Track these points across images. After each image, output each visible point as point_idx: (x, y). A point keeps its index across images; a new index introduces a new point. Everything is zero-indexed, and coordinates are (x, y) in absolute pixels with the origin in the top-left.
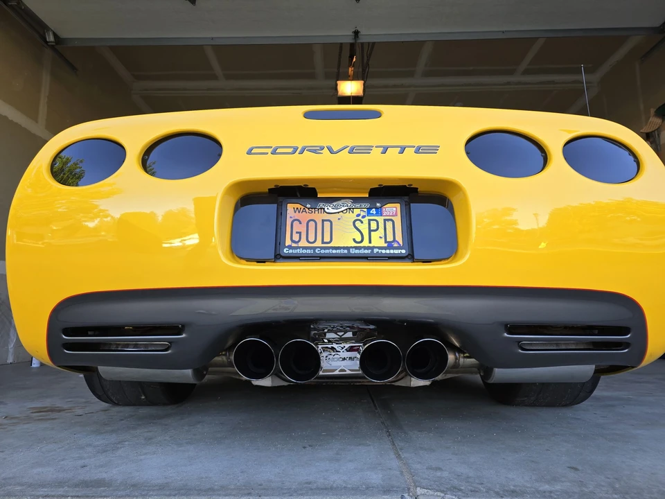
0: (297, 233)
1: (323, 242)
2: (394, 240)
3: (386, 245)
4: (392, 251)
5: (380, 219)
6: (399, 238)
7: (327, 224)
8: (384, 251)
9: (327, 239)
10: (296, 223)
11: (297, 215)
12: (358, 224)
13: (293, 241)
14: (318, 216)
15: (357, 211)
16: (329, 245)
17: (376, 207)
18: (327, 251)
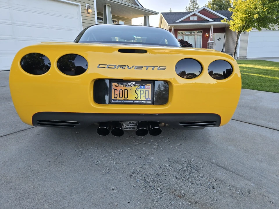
0: (116, 94)
1: (125, 98)
2: (148, 98)
3: (145, 100)
4: (147, 102)
5: (144, 90)
6: (150, 97)
7: (126, 91)
8: (145, 102)
10: (116, 90)
11: (116, 88)
12: (137, 91)
13: (115, 97)
14: (123, 88)
15: (137, 87)
16: (127, 99)
17: (143, 86)
18: (126, 102)
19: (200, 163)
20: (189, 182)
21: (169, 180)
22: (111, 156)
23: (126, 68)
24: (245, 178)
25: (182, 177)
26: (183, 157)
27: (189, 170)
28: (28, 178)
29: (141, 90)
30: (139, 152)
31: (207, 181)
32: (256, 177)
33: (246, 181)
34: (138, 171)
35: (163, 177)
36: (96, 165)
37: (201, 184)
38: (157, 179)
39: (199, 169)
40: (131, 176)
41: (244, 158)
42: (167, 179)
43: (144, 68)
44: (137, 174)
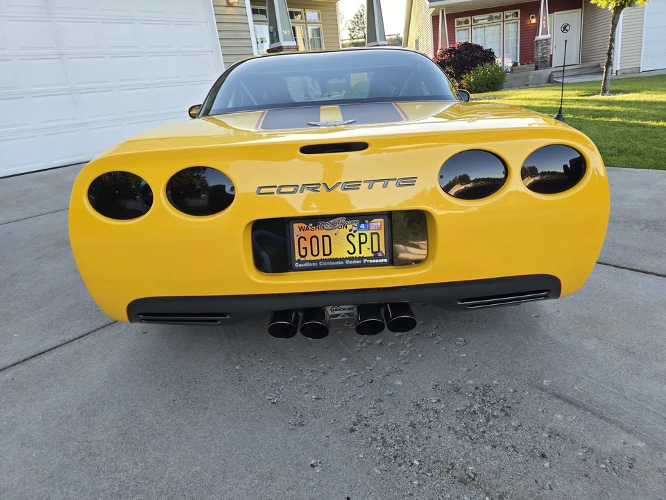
0: (304, 248)
1: (324, 255)
2: (379, 251)
3: (372, 255)
4: (377, 261)
5: (368, 233)
6: (383, 249)
7: (326, 239)
8: (371, 261)
9: (327, 252)
10: (302, 240)
11: (303, 234)
12: (350, 237)
13: (301, 256)
14: (319, 233)
15: (350, 227)
16: (329, 257)
17: (364, 223)
18: (328, 264)
19: (512, 390)
20: (485, 442)
21: (437, 438)
22: (304, 382)
23: (322, 188)
24: (621, 427)
25: (470, 431)
26: (470, 378)
27: (486, 411)
28: (132, 443)
29: (360, 234)
30: (367, 368)
31: (530, 437)
32: (650, 424)
33: (625, 436)
34: (366, 418)
35: (425, 432)
36: (273, 406)
37: (513, 447)
38: (411, 436)
39: (510, 407)
40: (352, 431)
41: (623, 373)
42: (435, 437)
43: (364, 186)
44: (365, 425)
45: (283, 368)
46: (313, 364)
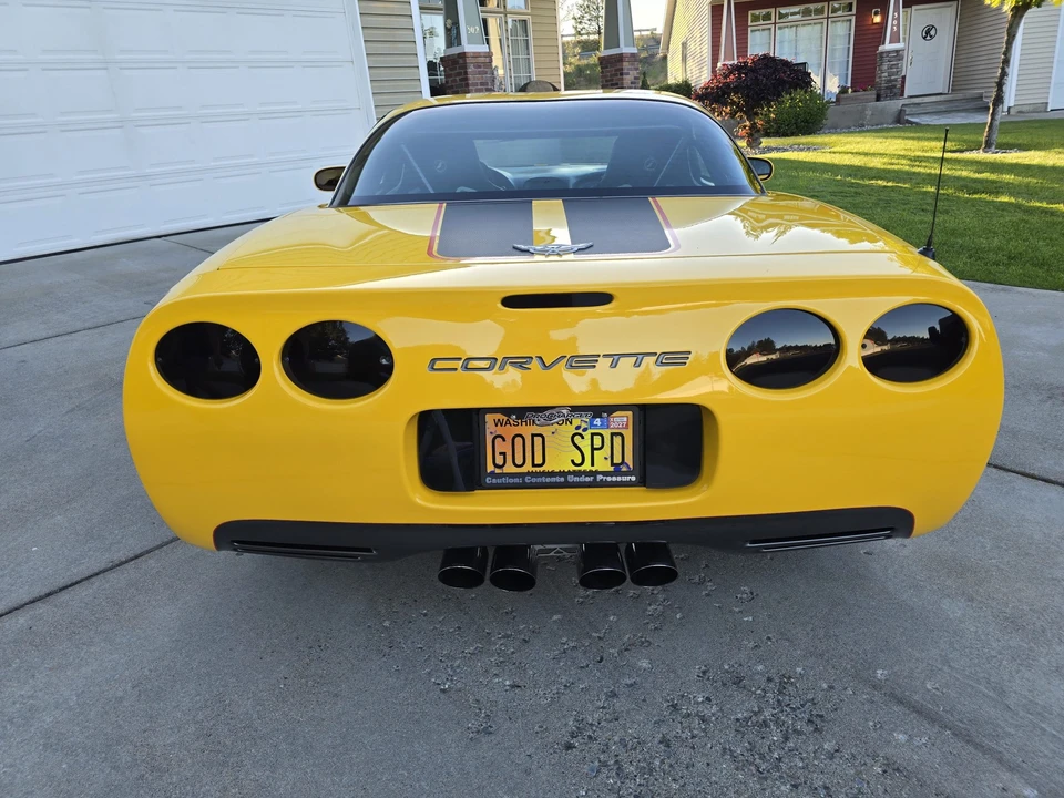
0: (501, 454)
1: (534, 465)
2: (623, 462)
3: (612, 469)
4: (619, 479)
5: (607, 433)
6: (629, 459)
7: (538, 440)
8: (609, 479)
9: (538, 460)
10: (499, 440)
11: (500, 430)
12: (577, 439)
13: (496, 466)
14: (527, 430)
15: (576, 422)
16: (541, 469)
17: (601, 417)
18: (539, 480)
19: (825, 686)
20: (781, 777)
21: (704, 766)
22: (493, 656)
24: (1000, 761)
25: (756, 756)
26: (760, 661)
27: (784, 722)
28: (219, 751)
29: (593, 435)
30: (594, 634)
31: (852, 772)
32: (1046, 756)
33: (1006, 776)
34: (591, 725)
35: (684, 755)
36: (442, 696)
37: (826, 788)
38: (662, 762)
39: (822, 716)
40: (569, 747)
41: (1005, 662)
42: (700, 765)
43: (604, 363)
44: (590, 737)
45: (459, 628)
46: (508, 623)
